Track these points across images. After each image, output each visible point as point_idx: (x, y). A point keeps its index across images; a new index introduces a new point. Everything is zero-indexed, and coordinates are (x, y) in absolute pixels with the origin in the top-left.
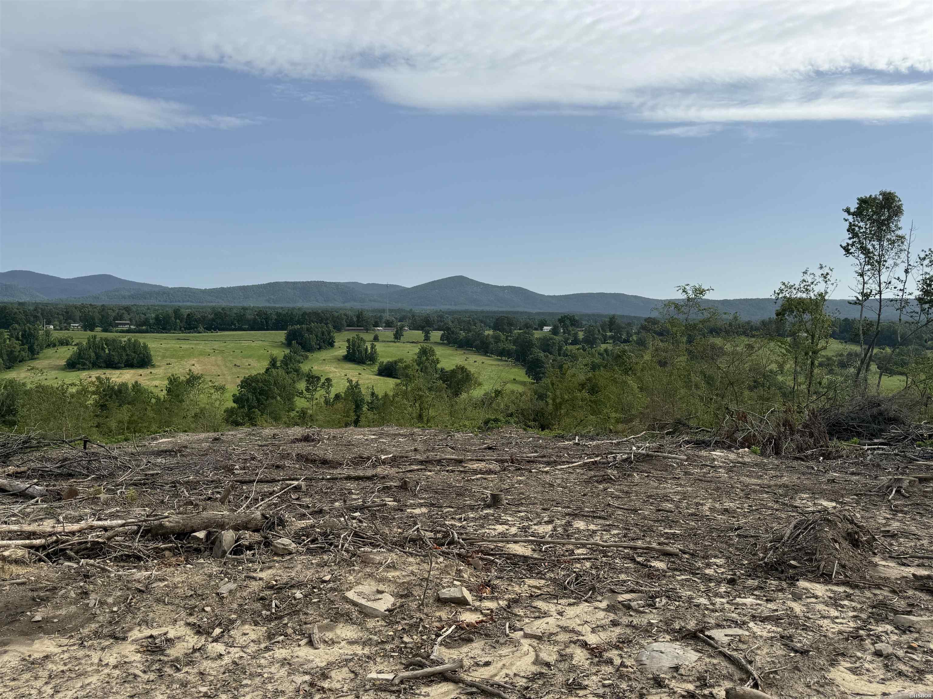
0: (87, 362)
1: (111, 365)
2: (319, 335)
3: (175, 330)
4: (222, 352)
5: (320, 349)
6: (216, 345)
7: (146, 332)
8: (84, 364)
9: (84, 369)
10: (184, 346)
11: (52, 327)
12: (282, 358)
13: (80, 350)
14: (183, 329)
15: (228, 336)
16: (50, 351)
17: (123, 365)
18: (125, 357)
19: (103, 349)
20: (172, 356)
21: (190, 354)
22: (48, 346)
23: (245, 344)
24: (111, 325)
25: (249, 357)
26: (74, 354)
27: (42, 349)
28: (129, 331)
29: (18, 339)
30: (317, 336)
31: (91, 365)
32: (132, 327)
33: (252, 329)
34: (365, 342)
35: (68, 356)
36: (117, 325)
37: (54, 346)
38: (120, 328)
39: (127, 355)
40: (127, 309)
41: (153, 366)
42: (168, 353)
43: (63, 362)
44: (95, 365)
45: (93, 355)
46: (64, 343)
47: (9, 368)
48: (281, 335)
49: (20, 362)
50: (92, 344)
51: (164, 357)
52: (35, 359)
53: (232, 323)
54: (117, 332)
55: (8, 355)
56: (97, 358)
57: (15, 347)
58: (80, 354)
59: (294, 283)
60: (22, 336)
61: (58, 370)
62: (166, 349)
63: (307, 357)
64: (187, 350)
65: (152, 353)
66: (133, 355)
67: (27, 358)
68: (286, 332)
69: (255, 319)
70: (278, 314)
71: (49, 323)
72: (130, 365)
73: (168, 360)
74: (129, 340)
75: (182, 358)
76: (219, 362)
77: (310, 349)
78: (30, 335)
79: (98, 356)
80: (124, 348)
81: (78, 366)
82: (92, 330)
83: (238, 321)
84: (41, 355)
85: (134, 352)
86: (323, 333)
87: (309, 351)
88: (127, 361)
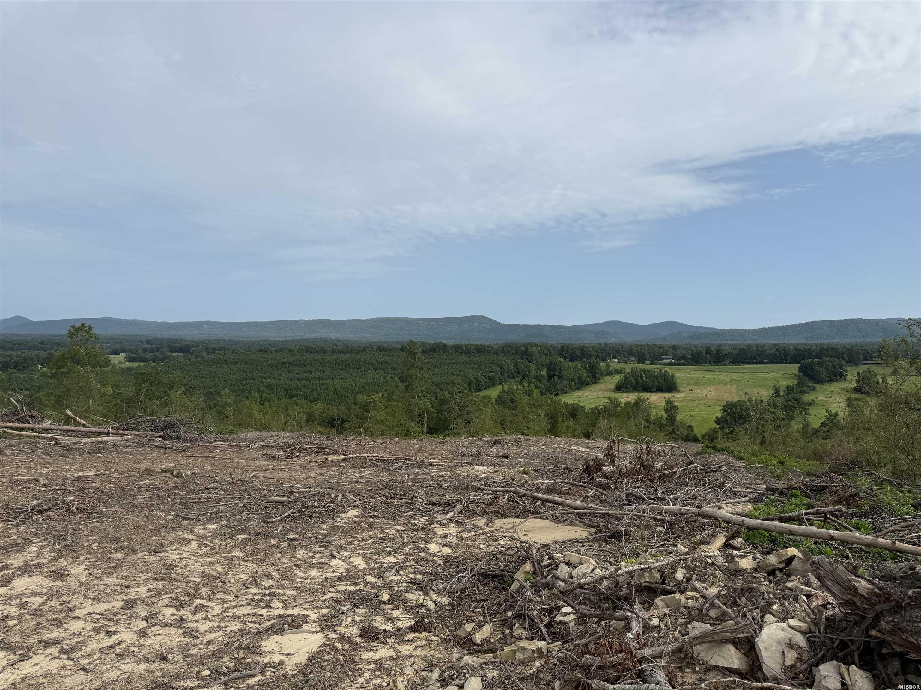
0: (629, 386)
1: (646, 389)
2: (830, 368)
3: (705, 363)
4: (738, 382)
5: (831, 380)
6: (735, 376)
7: (683, 364)
8: (627, 388)
9: (627, 392)
10: (707, 376)
11: (617, 361)
12: (785, 389)
13: (626, 378)
14: (712, 362)
15: (747, 368)
16: (608, 378)
17: (655, 390)
18: (656, 384)
19: (642, 377)
20: (695, 384)
21: (710, 383)
22: (608, 374)
23: (761, 375)
24: (656, 359)
25: (761, 386)
26: (621, 380)
27: (602, 375)
28: (670, 364)
29: (586, 369)
30: (827, 370)
31: (632, 389)
32: (674, 361)
33: (772, 362)
34: (876, 375)
35: (617, 381)
36: (662, 360)
37: (612, 374)
38: (665, 361)
39: (659, 382)
40: (674, 348)
41: (678, 391)
42: (692, 382)
43: (613, 386)
44: (635, 389)
45: (633, 381)
46: (618, 372)
47: (579, 389)
48: (794, 368)
49: (587, 384)
50: (634, 373)
51: (688, 385)
52: (597, 383)
53: (754, 358)
54: (660, 364)
55: (578, 380)
56: (637, 384)
57: (583, 375)
58: (625, 380)
59: (832, 321)
60: (589, 366)
61: (610, 391)
62: (692, 379)
63: (814, 389)
64: (708, 379)
65: (678, 381)
66: (663, 382)
67: (591, 383)
68: (799, 365)
69: (775, 354)
70: (797, 350)
71: (615, 358)
72: (660, 390)
73: (691, 387)
74: (661, 371)
75: (703, 385)
76: (733, 390)
77: (820, 381)
78: (594, 366)
79: (637, 383)
80: (656, 377)
81: (623, 389)
82: (643, 363)
83: (760, 356)
84: (601, 381)
85: (664, 380)
86: (834, 367)
87: (818, 382)
88: (658, 386)
